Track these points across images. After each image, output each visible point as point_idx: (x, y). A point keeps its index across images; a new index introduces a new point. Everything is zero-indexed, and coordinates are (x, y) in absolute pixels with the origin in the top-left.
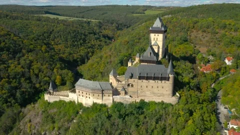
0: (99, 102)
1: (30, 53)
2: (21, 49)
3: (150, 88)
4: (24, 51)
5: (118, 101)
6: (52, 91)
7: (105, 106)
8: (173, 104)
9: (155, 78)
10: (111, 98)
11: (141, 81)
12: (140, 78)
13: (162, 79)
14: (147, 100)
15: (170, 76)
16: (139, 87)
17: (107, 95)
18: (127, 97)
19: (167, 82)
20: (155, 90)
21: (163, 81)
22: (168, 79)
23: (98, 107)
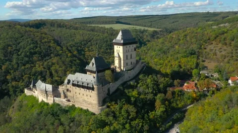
0: (45, 100)
1: (56, 57)
2: (51, 53)
3: (81, 94)
4: (52, 55)
5: (57, 102)
6: (32, 87)
7: (48, 104)
8: (96, 113)
9: (83, 87)
10: (53, 99)
11: (74, 88)
12: (74, 85)
13: (88, 88)
14: (76, 106)
15: (95, 86)
16: (74, 93)
17: (50, 95)
18: (64, 100)
19: (93, 91)
20: (86, 98)
21: (90, 91)
22: (93, 89)
23: (42, 105)
